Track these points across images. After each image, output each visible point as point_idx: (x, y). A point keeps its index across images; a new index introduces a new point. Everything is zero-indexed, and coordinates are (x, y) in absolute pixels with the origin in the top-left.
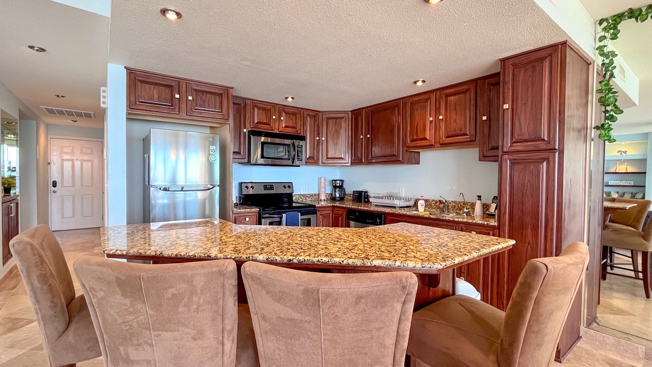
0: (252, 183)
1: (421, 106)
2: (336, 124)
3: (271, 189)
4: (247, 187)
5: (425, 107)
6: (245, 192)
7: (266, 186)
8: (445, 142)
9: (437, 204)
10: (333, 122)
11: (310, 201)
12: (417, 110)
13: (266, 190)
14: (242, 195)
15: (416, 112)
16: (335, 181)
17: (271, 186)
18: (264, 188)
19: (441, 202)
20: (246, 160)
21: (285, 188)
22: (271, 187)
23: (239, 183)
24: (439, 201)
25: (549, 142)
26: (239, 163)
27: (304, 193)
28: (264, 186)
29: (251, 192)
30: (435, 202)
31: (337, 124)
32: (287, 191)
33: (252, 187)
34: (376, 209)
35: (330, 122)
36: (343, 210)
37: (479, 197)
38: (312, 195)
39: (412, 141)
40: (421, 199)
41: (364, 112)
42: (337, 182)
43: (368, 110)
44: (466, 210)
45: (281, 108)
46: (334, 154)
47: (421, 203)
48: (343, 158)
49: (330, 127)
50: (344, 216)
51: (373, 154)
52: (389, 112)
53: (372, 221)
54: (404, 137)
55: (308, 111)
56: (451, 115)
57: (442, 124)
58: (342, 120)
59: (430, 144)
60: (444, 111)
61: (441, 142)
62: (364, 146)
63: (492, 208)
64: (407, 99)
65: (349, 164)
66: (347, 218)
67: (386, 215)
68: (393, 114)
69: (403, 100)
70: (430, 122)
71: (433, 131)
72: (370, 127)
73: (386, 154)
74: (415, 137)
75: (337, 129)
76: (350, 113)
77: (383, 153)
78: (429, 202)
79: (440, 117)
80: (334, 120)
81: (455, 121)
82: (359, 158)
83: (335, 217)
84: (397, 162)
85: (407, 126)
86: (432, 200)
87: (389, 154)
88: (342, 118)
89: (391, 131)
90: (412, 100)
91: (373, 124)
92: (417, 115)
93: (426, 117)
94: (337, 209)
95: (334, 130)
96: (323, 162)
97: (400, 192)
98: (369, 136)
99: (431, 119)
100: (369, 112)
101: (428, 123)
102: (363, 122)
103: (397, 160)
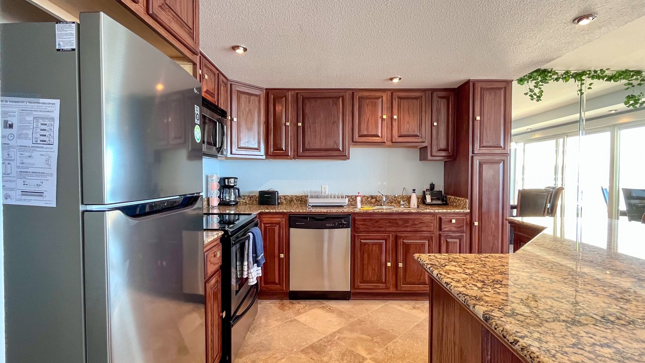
1: (372, 103)
2: (249, 102)
5: (375, 105)
8: (397, 141)
9: (369, 200)
10: (246, 98)
12: (368, 105)
15: (366, 108)
16: (228, 178)
19: (372, 197)
25: (504, 149)
30: (366, 198)
31: (251, 101)
34: (314, 210)
35: (243, 97)
37: (414, 190)
39: (359, 136)
40: (358, 196)
41: (290, 94)
42: (231, 180)
43: (297, 93)
44: (402, 203)
45: (204, 61)
46: (248, 142)
47: (359, 199)
48: (257, 149)
49: (243, 105)
50: (283, 224)
51: (307, 146)
52: (331, 101)
53: (335, 224)
54: (350, 131)
55: (221, 75)
56: (404, 116)
57: (395, 124)
58: (257, 99)
59: (381, 141)
60: (397, 112)
61: (394, 141)
62: (291, 136)
63: (428, 199)
64: (353, 92)
65: (264, 157)
66: (290, 226)
67: (353, 216)
68: (336, 104)
69: (349, 91)
70: (383, 119)
71: (385, 129)
72: (301, 115)
73: (326, 147)
74: (365, 133)
75: (250, 110)
76: (265, 91)
77: (323, 146)
78: (364, 198)
79: (395, 117)
80: (247, 96)
81: (408, 123)
82: (282, 150)
83: (265, 228)
84: (341, 157)
85: (354, 121)
86: (364, 196)
87: (331, 148)
88: (257, 95)
89: (334, 123)
90: (360, 94)
91: (307, 111)
92: (367, 110)
93: (377, 115)
94: (269, 216)
95: (247, 110)
96: (233, 153)
97: (323, 190)
98: (300, 124)
99: (385, 117)
100: (299, 96)
101: (380, 121)
102: (288, 107)
103: (342, 155)
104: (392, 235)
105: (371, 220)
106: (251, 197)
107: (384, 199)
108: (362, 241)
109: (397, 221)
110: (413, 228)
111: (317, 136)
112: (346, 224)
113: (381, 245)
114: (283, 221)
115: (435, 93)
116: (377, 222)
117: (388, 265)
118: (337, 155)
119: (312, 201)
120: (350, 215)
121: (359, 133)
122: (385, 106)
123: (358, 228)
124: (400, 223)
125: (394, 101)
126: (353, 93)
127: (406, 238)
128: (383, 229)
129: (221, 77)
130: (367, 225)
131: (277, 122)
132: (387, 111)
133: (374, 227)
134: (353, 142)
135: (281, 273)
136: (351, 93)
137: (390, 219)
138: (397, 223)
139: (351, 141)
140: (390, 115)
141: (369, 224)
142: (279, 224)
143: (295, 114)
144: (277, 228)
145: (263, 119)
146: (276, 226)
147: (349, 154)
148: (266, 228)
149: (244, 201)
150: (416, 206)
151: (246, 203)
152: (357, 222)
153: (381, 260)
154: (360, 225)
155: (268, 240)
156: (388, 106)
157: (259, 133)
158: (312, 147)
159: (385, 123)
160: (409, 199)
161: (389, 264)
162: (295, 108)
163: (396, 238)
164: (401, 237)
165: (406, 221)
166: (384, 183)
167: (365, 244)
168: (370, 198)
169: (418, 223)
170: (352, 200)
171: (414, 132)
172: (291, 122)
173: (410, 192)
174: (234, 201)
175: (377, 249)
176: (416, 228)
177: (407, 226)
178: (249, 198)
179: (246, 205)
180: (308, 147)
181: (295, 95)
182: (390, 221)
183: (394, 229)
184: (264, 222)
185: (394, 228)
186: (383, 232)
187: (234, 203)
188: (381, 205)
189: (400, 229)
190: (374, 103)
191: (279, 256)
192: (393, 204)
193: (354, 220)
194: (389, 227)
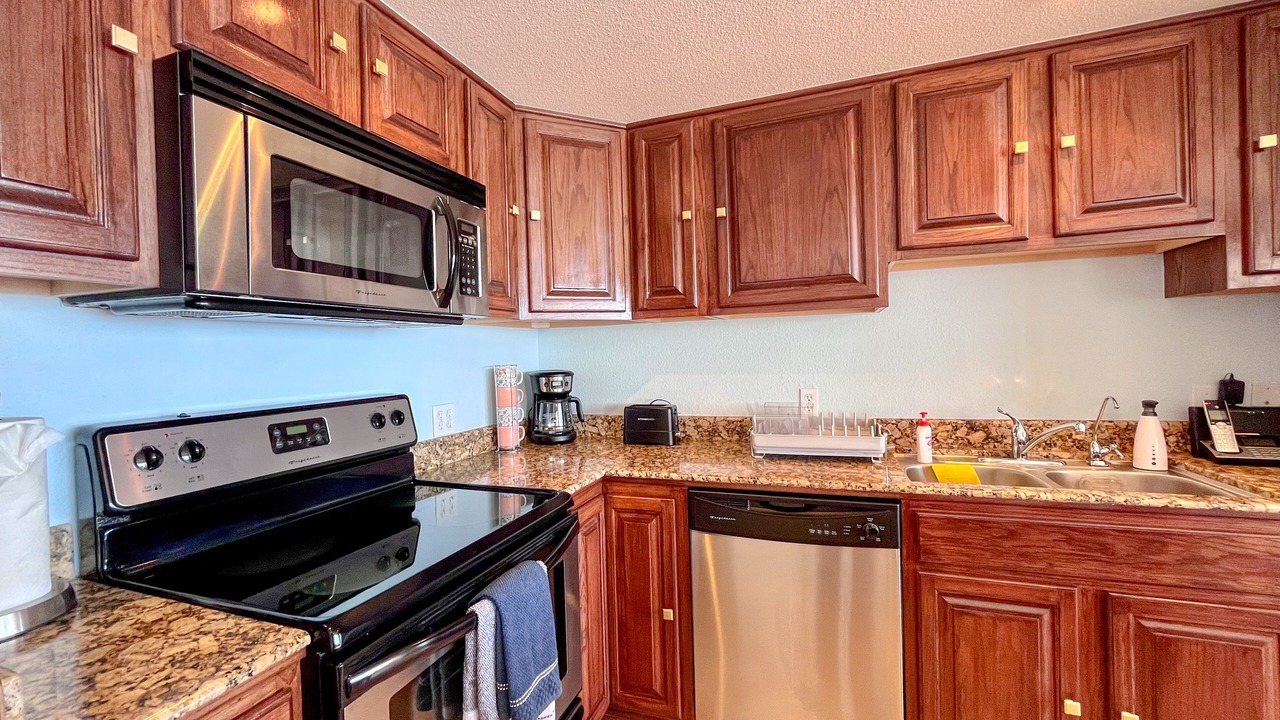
0: (185, 421)
1: (969, 106)
2: (577, 168)
3: (314, 444)
4: (151, 458)
5: (978, 113)
6: (135, 488)
7: (282, 427)
8: (1080, 228)
9: (959, 434)
10: (567, 154)
11: (469, 459)
12: (951, 117)
13: (286, 449)
14: (108, 512)
15: (946, 126)
16: (548, 375)
17: (309, 423)
18: (273, 439)
19: (972, 427)
20: (145, 271)
21: (382, 425)
22: (311, 432)
23: (79, 433)
24: (968, 422)
26: (72, 301)
27: (447, 432)
28: (271, 429)
29: (177, 480)
30: (949, 428)
31: (584, 163)
32: (390, 438)
33: (195, 451)
35: (558, 153)
36: (665, 491)
37: (1148, 403)
38: (469, 438)
39: (923, 227)
40: (922, 424)
41: (691, 130)
42: (555, 379)
43: (713, 123)
44: (1096, 448)
45: (373, 16)
46: (576, 276)
47: (924, 433)
48: (607, 295)
49: (559, 174)
50: (670, 518)
51: (747, 276)
52: (817, 126)
53: (840, 530)
54: (889, 216)
55: (474, 84)
56: (1105, 131)
57: (1067, 170)
58: (600, 154)
59: (1010, 235)
60: (1072, 123)
61: (1063, 228)
62: (698, 251)
63: (1224, 439)
64: (892, 86)
65: (627, 316)
66: (692, 526)
67: (908, 506)
68: (835, 134)
69: (879, 85)
70: (1013, 157)
71: (1023, 192)
72: (727, 183)
73: (805, 274)
74: (945, 213)
75: (580, 187)
76: (624, 133)
77: (795, 273)
78: (941, 428)
79: (1068, 141)
80: (571, 149)
81: (1128, 155)
82: (676, 291)
83: (620, 521)
84: (859, 301)
85: (902, 177)
86: (943, 423)
87: (824, 273)
88: (599, 146)
89: (830, 194)
90: (921, 85)
91: (744, 168)
92: (950, 138)
93: (990, 146)
94: (630, 488)
95: (572, 186)
96: (534, 309)
97: (804, 401)
98: (722, 212)
99: (1022, 147)
100: (718, 128)
101: (1001, 165)
102: (689, 163)
103: (864, 295)
104: (1084, 593)
105: (983, 525)
106: (610, 421)
107: (1022, 434)
108: (948, 600)
109: (1109, 540)
110: (1194, 572)
111: (775, 243)
112: (881, 534)
113: (1031, 624)
114: (672, 508)
115: (1261, 19)
116: (1012, 534)
117: (1068, 711)
118: (841, 295)
119: (762, 442)
120: (898, 501)
121: (919, 219)
122: (1019, 107)
123: (928, 552)
124: (1122, 547)
125: (1060, 85)
126: (894, 88)
127: (1153, 610)
128: (1041, 565)
129: (475, 91)
130: (968, 545)
131: (659, 214)
132: (1031, 126)
133: (999, 554)
134: (898, 247)
135: (669, 663)
136: (887, 90)
137: (1074, 529)
138: (1104, 548)
139: (890, 246)
140: (1042, 137)
141: (977, 538)
142: (656, 514)
143: (707, 183)
144: (652, 527)
145: (621, 208)
146: (650, 521)
147: (885, 290)
148: (622, 527)
149: (594, 430)
150: (1162, 465)
151: (599, 434)
152: (922, 530)
153: (1033, 680)
154: (939, 542)
155: (628, 559)
156: (1035, 107)
157: (610, 250)
158: (760, 277)
159: (1023, 170)
160: (1124, 437)
161: (1073, 707)
162: (708, 167)
163: (1104, 607)
164: (1128, 606)
165: (1154, 543)
166: (1017, 380)
167: (963, 611)
168: (964, 430)
169: (1216, 555)
170: (902, 436)
171: (1157, 185)
172: (697, 210)
173: (1129, 411)
174: (564, 434)
175: (1015, 641)
176: (1205, 574)
177: (1159, 565)
178: (606, 424)
179: (599, 441)
180: (750, 279)
181: (708, 130)
182: (1070, 536)
183: (1090, 568)
184: (619, 506)
185: (1093, 565)
186: (1038, 575)
187: (562, 439)
188: (1010, 456)
189: (1124, 573)
190: (975, 108)
191: (661, 614)
192: (1055, 451)
193: (914, 521)
194: (1069, 558)
